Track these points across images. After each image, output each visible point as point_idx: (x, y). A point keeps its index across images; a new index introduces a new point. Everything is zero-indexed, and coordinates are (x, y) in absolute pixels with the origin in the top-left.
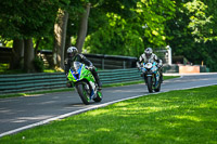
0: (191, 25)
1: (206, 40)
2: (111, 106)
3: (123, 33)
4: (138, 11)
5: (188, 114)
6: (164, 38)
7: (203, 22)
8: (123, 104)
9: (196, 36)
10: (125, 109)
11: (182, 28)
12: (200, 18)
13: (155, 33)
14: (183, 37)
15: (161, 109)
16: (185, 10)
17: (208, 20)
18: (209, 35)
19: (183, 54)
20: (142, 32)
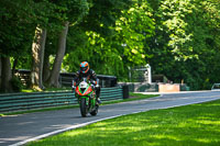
0: (171, 43)
1: (186, 58)
2: (90, 127)
3: (103, 51)
4: (117, 29)
5: (167, 134)
6: (143, 56)
7: (183, 40)
8: (101, 124)
9: (176, 54)
10: (103, 129)
11: (161, 46)
12: (180, 36)
13: (134, 51)
14: (163, 55)
15: (139, 129)
16: (165, 28)
17: (188, 38)
18: (189, 53)
19: (162, 73)
20: (121, 51)
